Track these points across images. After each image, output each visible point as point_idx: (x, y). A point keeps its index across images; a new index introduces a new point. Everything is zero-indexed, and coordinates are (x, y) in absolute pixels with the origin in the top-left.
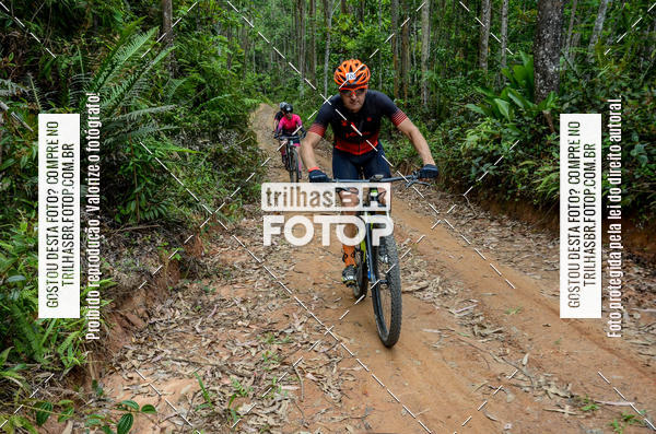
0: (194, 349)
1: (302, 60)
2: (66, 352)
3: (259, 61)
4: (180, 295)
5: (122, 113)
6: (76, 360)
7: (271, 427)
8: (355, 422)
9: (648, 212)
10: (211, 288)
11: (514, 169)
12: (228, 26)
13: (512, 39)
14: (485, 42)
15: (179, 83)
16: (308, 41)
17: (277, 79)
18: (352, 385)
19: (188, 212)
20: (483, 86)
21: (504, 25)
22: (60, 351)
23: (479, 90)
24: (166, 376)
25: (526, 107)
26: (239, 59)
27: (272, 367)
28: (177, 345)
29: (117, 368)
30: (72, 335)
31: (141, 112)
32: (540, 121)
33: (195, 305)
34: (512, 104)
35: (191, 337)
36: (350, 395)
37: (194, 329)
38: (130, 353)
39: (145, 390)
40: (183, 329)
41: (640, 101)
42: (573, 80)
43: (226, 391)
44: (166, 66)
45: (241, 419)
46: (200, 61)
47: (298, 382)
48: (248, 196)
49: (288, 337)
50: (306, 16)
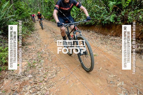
0: (26, 57)
2: (3, 61)
3: (31, 6)
4: (22, 49)
5: (6, 17)
6: (5, 62)
8: (54, 64)
10: (27, 47)
11: (76, 20)
15: (16, 11)
16: (39, 2)
18: (53, 58)
22: (2, 60)
26: (27, 6)
27: (40, 58)
30: (4, 58)
31: (9, 17)
32: (80, 12)
33: (25, 50)
34: (75, 9)
35: (25, 55)
36: (53, 60)
40: (24, 54)
42: (84, 4)
43: (32, 63)
44: (13, 8)
45: (36, 67)
46: (19, 7)
47: (44, 59)
48: (32, 30)
49: (42, 53)
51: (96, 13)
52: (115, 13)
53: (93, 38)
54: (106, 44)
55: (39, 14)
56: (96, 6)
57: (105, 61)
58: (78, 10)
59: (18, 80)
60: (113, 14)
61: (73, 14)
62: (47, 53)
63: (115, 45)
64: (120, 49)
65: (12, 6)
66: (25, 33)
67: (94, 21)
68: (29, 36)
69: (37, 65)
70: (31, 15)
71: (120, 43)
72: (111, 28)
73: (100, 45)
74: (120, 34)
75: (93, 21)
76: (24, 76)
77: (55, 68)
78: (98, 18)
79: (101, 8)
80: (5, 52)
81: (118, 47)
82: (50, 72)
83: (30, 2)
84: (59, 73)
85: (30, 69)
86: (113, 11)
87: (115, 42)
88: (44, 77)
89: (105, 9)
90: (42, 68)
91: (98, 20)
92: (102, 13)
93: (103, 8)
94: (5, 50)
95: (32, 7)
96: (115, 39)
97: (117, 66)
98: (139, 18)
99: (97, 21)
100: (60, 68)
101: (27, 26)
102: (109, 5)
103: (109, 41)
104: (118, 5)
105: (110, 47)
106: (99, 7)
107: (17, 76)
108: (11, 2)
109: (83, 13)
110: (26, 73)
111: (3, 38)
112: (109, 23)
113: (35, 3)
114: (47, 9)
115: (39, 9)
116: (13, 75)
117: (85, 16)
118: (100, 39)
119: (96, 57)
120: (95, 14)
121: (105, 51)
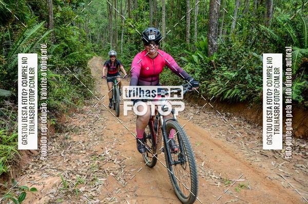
0: (60, 164)
1: (111, 38)
3: (93, 38)
4: (55, 140)
6: (4, 170)
7: (94, 197)
8: (131, 193)
9: (252, 102)
10: (69, 136)
12: (79, 22)
13: (200, 30)
14: (188, 32)
15: (56, 46)
16: (114, 30)
17: (101, 46)
18: (130, 177)
19: (59, 103)
20: (187, 50)
21: (196, 25)
23: (186, 51)
24: (47, 176)
25: (205, 59)
26: (84, 37)
27: (95, 170)
28: (53, 162)
29: (24, 173)
30: (2, 158)
32: (210, 65)
33: (61, 144)
34: (199, 58)
35: (59, 158)
37: (61, 155)
38: (31, 166)
39: (37, 182)
40: (56, 155)
41: (249, 57)
42: (223, 48)
43: (74, 181)
44: (50, 39)
45: (81, 193)
46: (66, 37)
47: (106, 177)
48: (87, 96)
49: (103, 158)
50: (113, 19)
51: (252, 73)
52: (305, 76)
54: (274, 156)
56: (255, 54)
58: (206, 61)
60: (299, 79)
61: (193, 69)
62: (116, 160)
63: (303, 166)
65: (50, 34)
66: (69, 101)
67: (245, 91)
68: (78, 109)
69: (85, 191)
73: (258, 159)
78: (257, 86)
80: (8, 143)
83: (92, 29)
85: (65, 199)
87: (301, 154)
90: (98, 201)
91: (256, 90)
94: (10, 138)
95: (96, 40)
96: (303, 146)
99: (255, 92)
101: (77, 84)
103: (283, 151)
105: (287, 166)
108: (48, 24)
109: (217, 69)
111: (13, 108)
113: (103, 32)
114: (131, 49)
115: (111, 47)
117: (222, 77)
120: (248, 75)
121: (272, 178)
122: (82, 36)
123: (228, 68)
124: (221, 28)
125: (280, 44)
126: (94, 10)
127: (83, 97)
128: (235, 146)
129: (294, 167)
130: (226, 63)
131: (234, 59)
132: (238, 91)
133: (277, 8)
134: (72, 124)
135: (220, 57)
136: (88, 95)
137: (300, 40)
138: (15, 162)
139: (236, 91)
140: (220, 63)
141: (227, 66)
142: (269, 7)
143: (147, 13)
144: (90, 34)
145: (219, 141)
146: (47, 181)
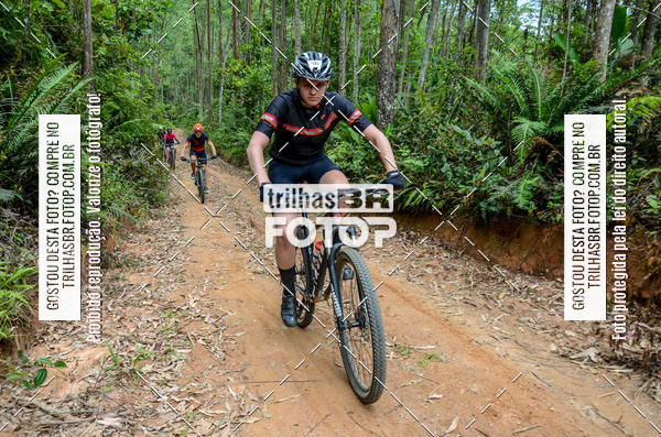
0: (107, 324)
1: (201, 94)
3: (167, 94)
6: (4, 334)
7: (168, 381)
8: (235, 374)
10: (122, 275)
11: (361, 181)
12: (140, 64)
13: (363, 84)
16: (206, 80)
17: (181, 109)
18: (234, 347)
19: (103, 214)
24: (82, 346)
26: (150, 92)
27: (170, 335)
29: (41, 341)
33: (108, 289)
35: (104, 314)
36: (232, 354)
37: (107, 309)
38: (52, 328)
39: (64, 357)
43: (132, 355)
45: (144, 376)
46: (115, 92)
47: (190, 347)
48: (154, 202)
49: (184, 313)
50: (205, 60)
51: (452, 161)
52: (539, 168)
53: (429, 270)
54: (486, 306)
55: (196, 131)
56: (457, 128)
57: (475, 388)
59: (46, 432)
60: (529, 173)
61: (350, 153)
62: (208, 316)
63: (531, 320)
64: (552, 338)
66: (121, 210)
67: (441, 193)
68: (138, 226)
69: (153, 372)
70: (161, 134)
71: (553, 310)
72: (518, 236)
73: (461, 312)
74: (554, 269)
75: (437, 197)
76: (79, 414)
77: (234, 394)
78: (463, 183)
79: (479, 143)
80: (10, 287)
81: (543, 329)
82: (209, 412)
83: (165, 77)
84: (251, 421)
85: (117, 385)
86: (529, 160)
87: (529, 300)
88: (176, 432)
89: (498, 147)
90: (176, 388)
91: (460, 191)
92: (480, 163)
93: (485, 143)
94: (13, 277)
95: (172, 98)
96: (533, 287)
97: (533, 420)
98: (646, 203)
99: (457, 195)
100: (261, 398)
101: (135, 180)
102: (514, 131)
103: (501, 297)
104: (552, 137)
105: (507, 322)
106: (469, 138)
107: (47, 413)
108: (83, 68)
110: (91, 401)
111: (18, 223)
112: (509, 211)
113: (185, 84)
114: (238, 116)
115: (201, 110)
116: (28, 407)
117: (402, 167)
118: (464, 278)
119: (436, 367)
120: (447, 166)
121: (481, 341)
122: (145, 89)
123: (412, 151)
124: (401, 80)
125: (500, 113)
126: (168, 43)
127: (147, 204)
128: (423, 290)
129: (517, 323)
130: (408, 144)
131: (423, 136)
132: (430, 193)
133: (493, 51)
134: (126, 253)
135: (397, 132)
136: (157, 200)
137: (531, 107)
138: (24, 321)
139: (424, 194)
140: (399, 143)
141: (410, 148)
142: (482, 47)
143: (266, 50)
144: (161, 86)
145: (396, 281)
146: (82, 355)
